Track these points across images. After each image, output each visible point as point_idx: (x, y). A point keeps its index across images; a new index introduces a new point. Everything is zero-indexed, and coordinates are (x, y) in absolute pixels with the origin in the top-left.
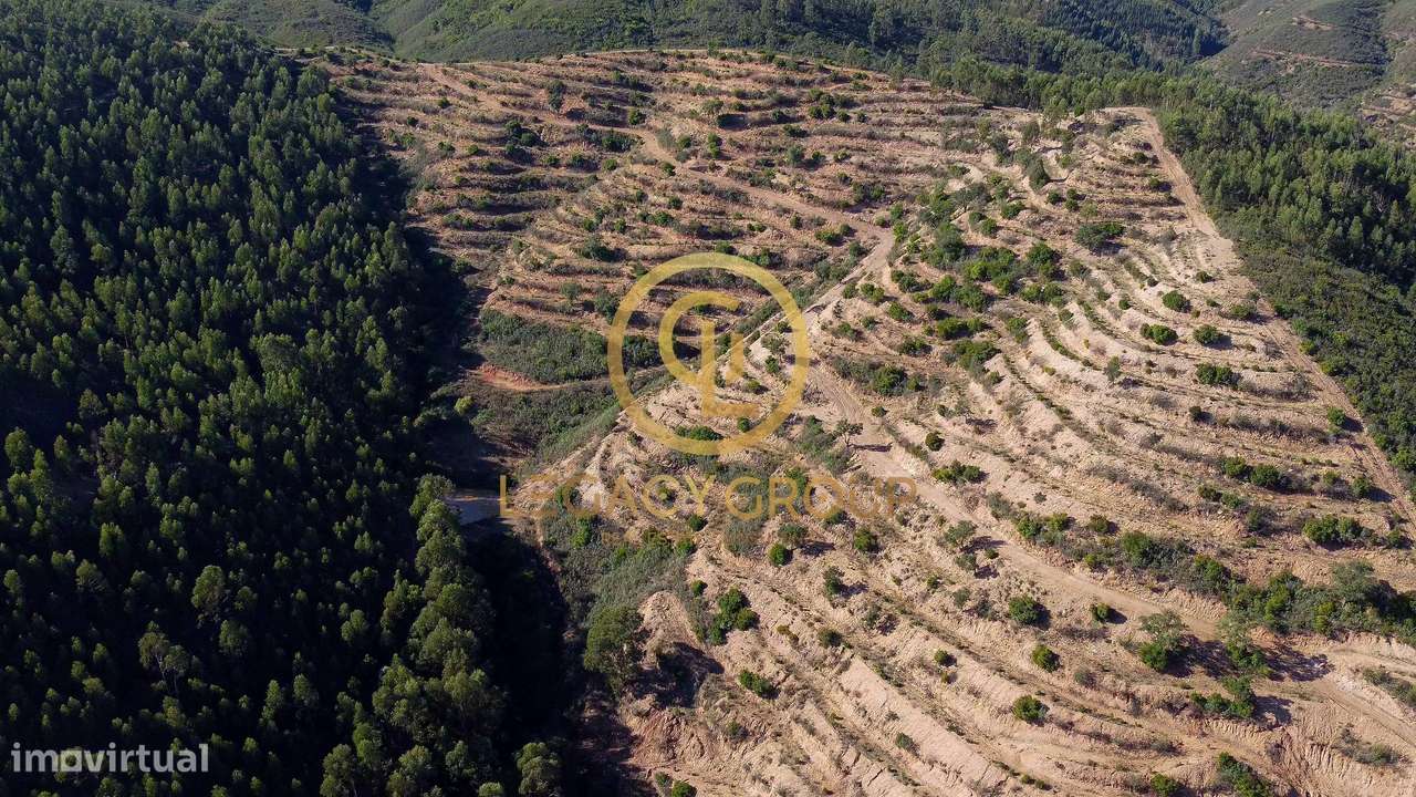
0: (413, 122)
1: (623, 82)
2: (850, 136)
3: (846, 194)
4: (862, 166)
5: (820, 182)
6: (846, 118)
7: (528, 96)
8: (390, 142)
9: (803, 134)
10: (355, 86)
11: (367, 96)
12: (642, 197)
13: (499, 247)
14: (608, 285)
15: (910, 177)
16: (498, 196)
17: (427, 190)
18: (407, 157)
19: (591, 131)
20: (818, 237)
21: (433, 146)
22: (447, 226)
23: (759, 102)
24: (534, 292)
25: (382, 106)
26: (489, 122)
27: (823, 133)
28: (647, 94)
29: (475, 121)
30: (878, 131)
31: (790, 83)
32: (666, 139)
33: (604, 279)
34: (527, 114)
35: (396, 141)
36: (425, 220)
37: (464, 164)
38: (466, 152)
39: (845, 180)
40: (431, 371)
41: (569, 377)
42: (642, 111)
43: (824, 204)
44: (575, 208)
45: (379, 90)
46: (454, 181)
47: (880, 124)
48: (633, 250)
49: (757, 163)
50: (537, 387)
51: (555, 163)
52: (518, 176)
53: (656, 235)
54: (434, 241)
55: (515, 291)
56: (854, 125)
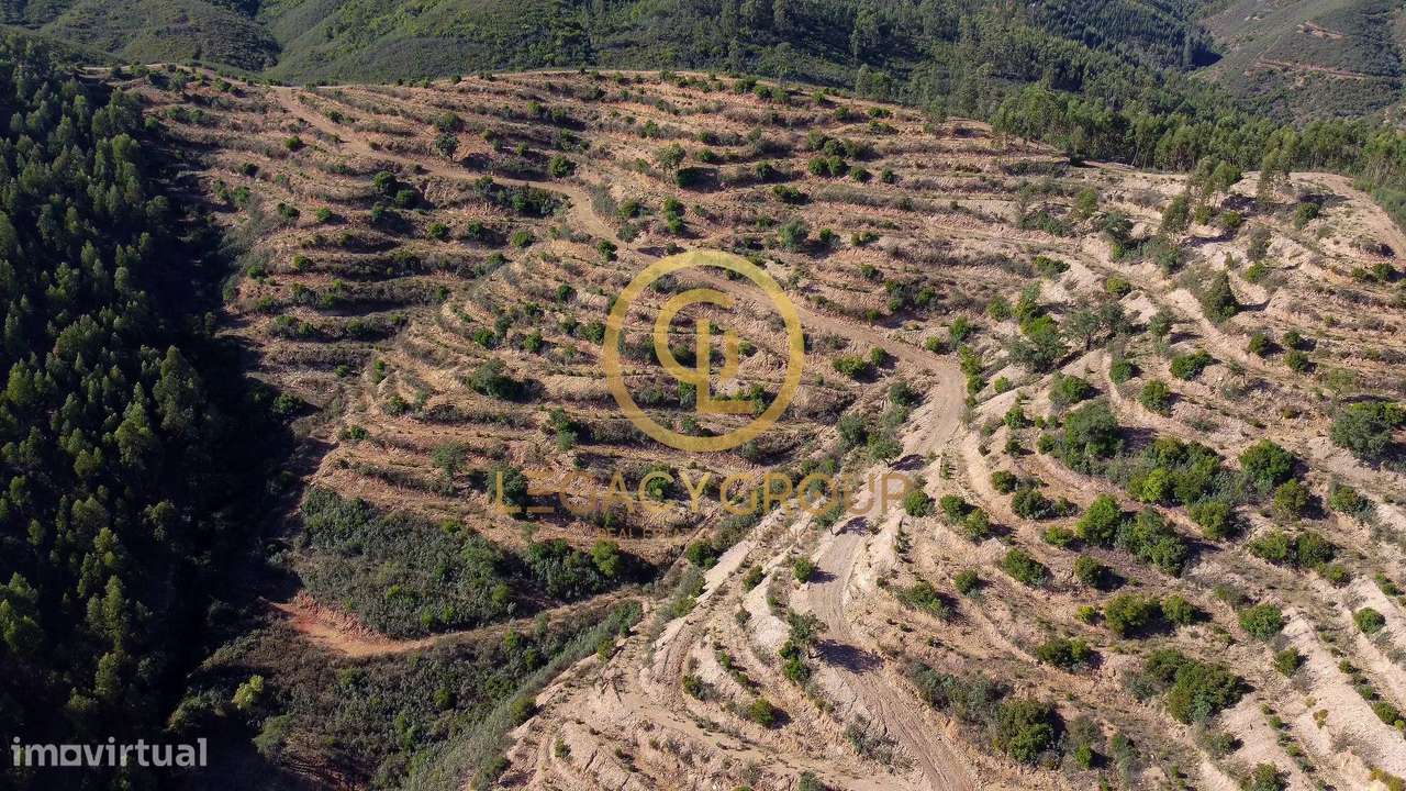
0: (251, 171)
1: (543, 116)
2: (873, 204)
3: (875, 298)
4: (897, 254)
5: (833, 277)
6: (865, 177)
7: (409, 134)
8: (218, 200)
9: (802, 199)
10: (181, 117)
11: (196, 133)
12: (568, 294)
13: (350, 368)
14: (513, 444)
15: (971, 271)
16: (355, 285)
17: (254, 276)
18: (235, 223)
19: (496, 188)
20: (838, 366)
21: (270, 208)
22: (275, 334)
23: (735, 150)
24: (394, 453)
25: (213, 146)
26: (353, 174)
27: (831, 199)
28: (577, 134)
29: (333, 171)
30: (917, 198)
31: (778, 121)
32: (605, 205)
33: (507, 432)
34: (407, 162)
35: (226, 198)
36: (246, 324)
37: (309, 236)
38: (313, 218)
39: (874, 275)
40: (213, 608)
41: (438, 627)
42: (570, 157)
43: (843, 312)
44: (469, 308)
45: (213, 123)
46: (292, 264)
47: (917, 186)
48: (553, 384)
49: (738, 244)
50: (383, 648)
51: (444, 234)
52: (388, 254)
53: (589, 359)
54: (254, 360)
55: (365, 454)
56: (875, 189)
